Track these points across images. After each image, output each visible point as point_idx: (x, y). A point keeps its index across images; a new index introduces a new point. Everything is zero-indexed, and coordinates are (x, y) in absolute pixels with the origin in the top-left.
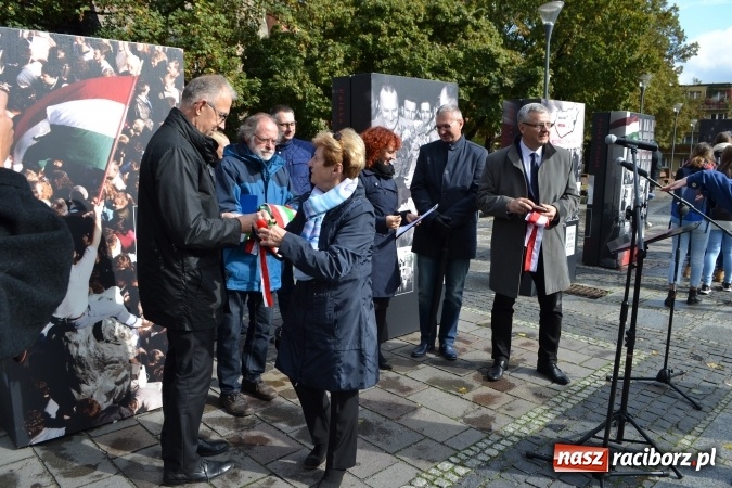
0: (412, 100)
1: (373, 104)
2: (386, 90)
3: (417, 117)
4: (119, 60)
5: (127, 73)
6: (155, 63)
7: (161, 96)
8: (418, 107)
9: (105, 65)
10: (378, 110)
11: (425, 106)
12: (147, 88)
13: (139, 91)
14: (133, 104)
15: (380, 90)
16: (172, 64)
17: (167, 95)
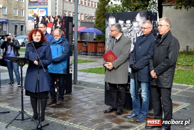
0: (122, 20)
1: (106, 23)
2: (111, 18)
3: (124, 26)
4: (50, 20)
5: (52, 22)
6: (56, 19)
7: (56, 26)
8: (125, 22)
9: (49, 21)
10: (108, 25)
11: (128, 22)
12: (54, 25)
13: (53, 25)
14: (52, 28)
15: (108, 18)
16: (59, 19)
17: (57, 26)
